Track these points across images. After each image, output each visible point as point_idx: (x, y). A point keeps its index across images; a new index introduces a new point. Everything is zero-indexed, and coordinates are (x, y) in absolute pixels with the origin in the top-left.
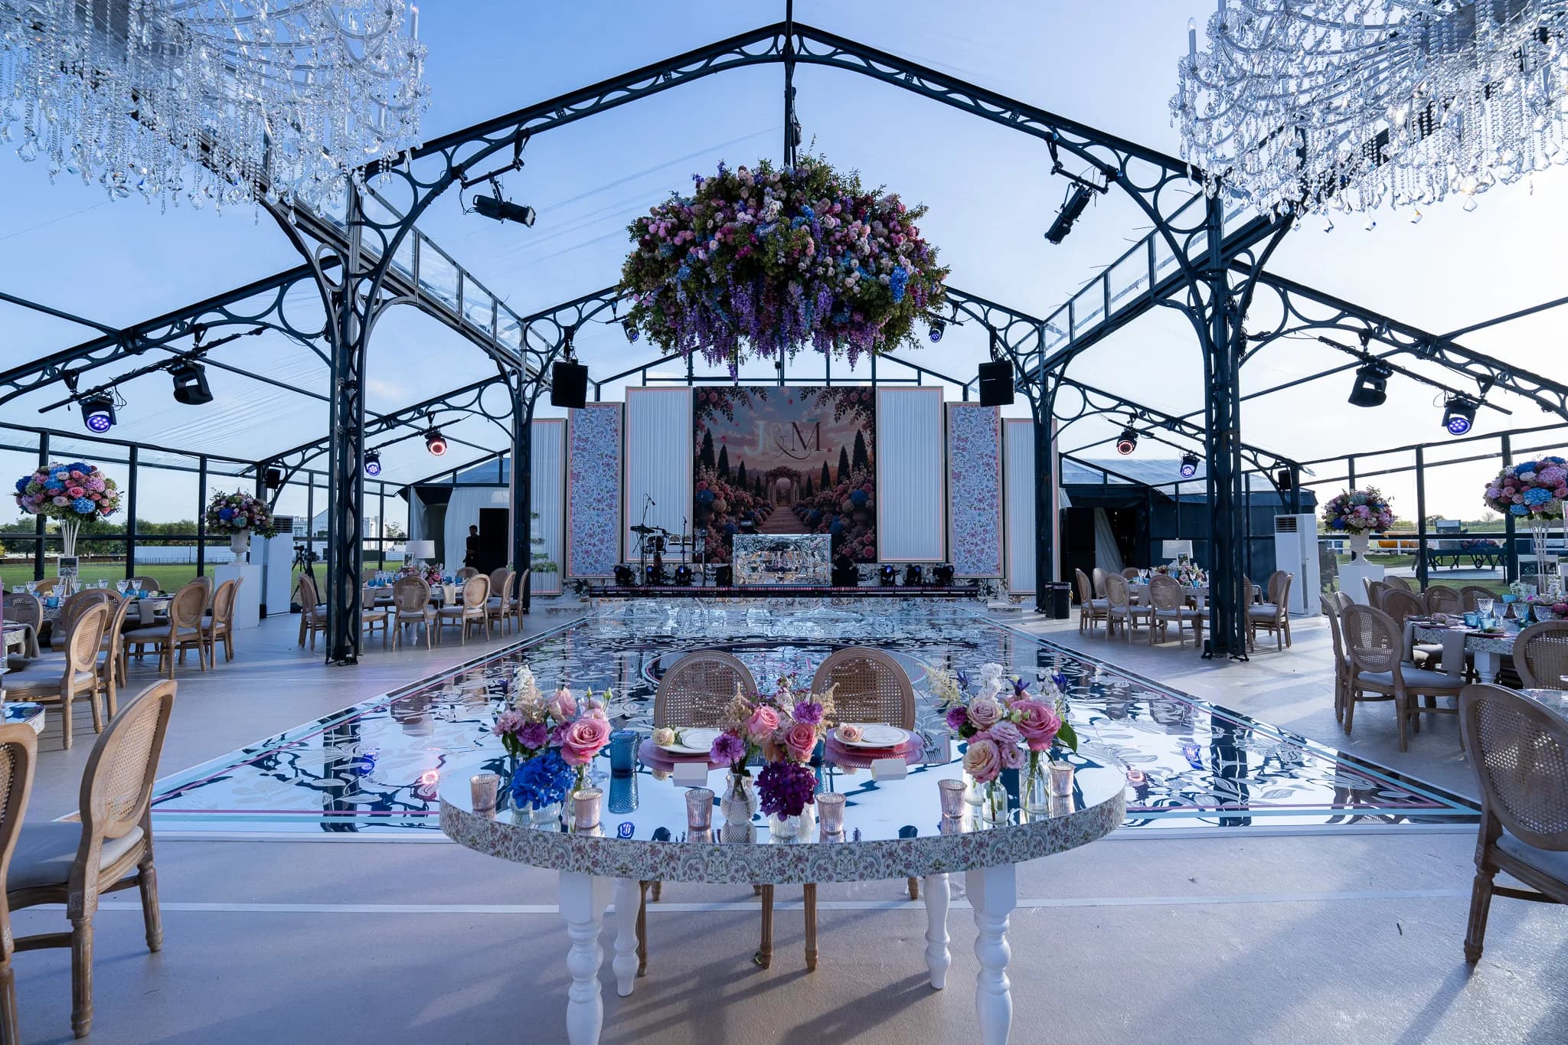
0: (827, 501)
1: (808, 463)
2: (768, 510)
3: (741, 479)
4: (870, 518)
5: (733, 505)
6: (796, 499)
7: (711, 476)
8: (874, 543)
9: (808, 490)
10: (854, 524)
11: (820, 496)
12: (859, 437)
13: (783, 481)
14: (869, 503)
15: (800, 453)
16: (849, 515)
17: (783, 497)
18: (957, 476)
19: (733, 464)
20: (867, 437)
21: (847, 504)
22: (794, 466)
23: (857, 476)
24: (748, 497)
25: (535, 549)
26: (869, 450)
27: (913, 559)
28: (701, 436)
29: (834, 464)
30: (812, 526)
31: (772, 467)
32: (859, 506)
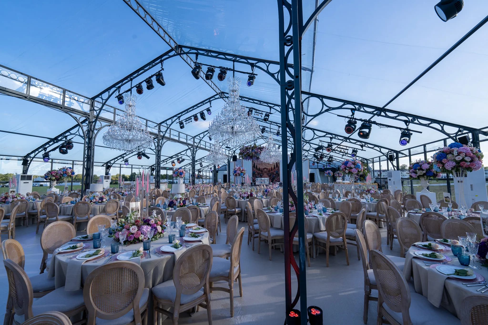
0: (272, 173)
1: (269, 167)
2: (263, 174)
3: (259, 169)
4: (279, 175)
5: (258, 174)
6: (267, 172)
7: (255, 169)
8: (279, 179)
9: (269, 171)
10: (276, 176)
11: (271, 172)
13: (265, 170)
14: (278, 173)
16: (275, 175)
17: (265, 172)
19: (258, 167)
21: (275, 173)
22: (267, 168)
23: (276, 169)
24: (260, 172)
25: (231, 180)
26: (278, 165)
28: (253, 163)
29: (273, 167)
30: (270, 176)
31: (264, 168)
32: (277, 173)
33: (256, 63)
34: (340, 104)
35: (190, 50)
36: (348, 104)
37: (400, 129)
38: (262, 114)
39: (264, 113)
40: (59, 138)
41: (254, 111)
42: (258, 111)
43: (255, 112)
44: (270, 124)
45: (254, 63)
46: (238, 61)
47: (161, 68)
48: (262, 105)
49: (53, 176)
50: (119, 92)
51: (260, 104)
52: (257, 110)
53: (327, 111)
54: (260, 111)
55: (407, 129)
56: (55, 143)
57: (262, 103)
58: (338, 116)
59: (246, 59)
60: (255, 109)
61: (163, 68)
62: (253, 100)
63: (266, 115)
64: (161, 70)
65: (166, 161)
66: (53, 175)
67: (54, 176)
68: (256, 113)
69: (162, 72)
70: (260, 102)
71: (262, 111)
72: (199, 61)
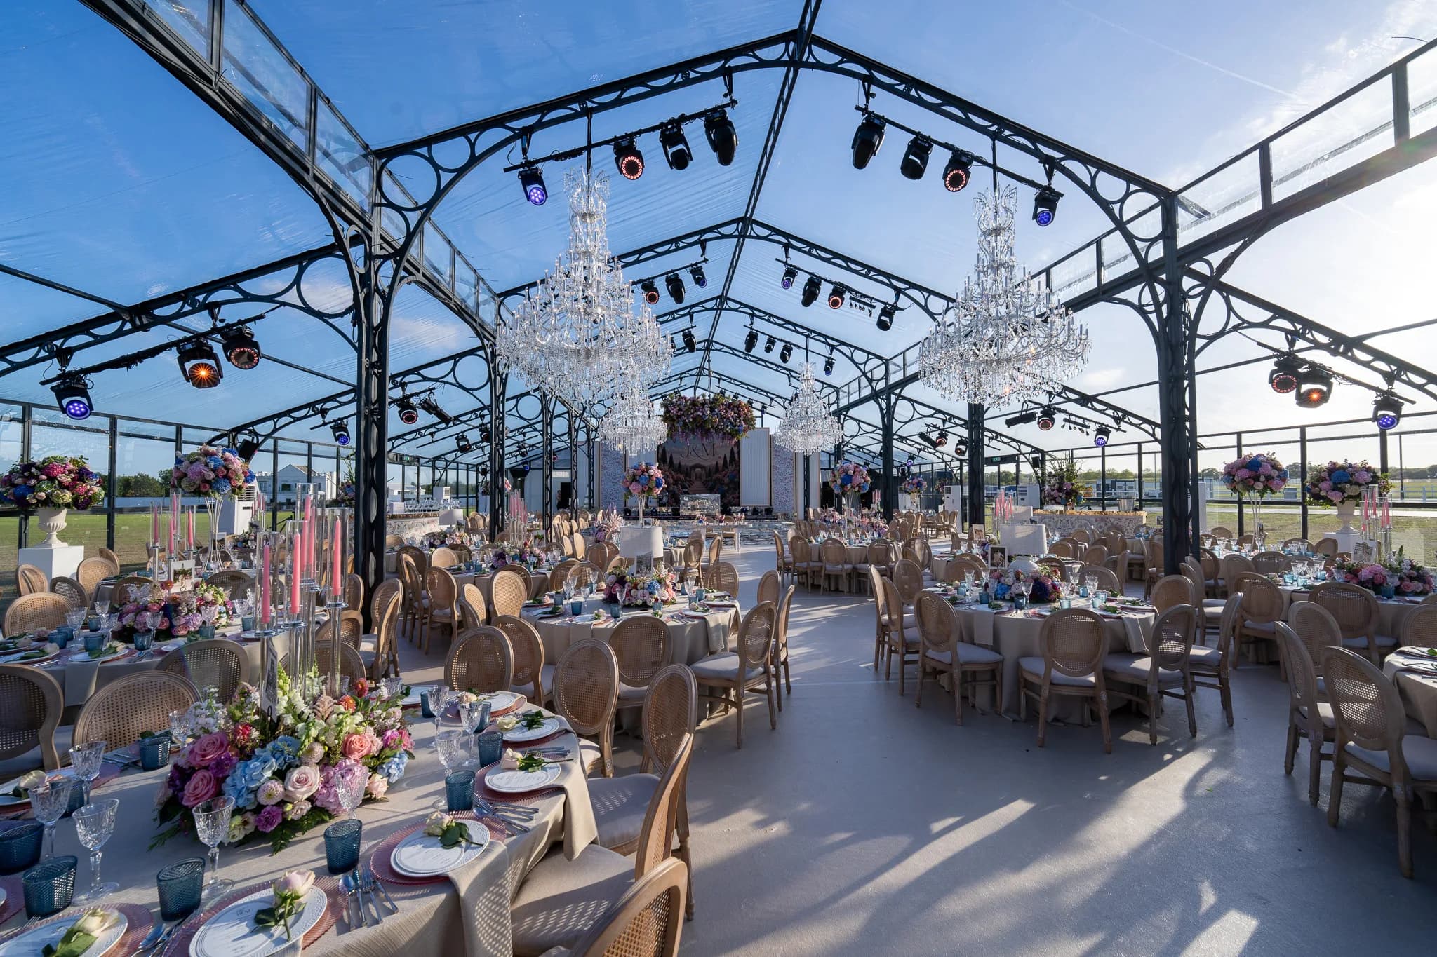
0: (718, 479)
1: (709, 462)
2: (691, 483)
3: (679, 469)
4: (737, 486)
5: (675, 481)
6: (704, 478)
7: (665, 467)
8: (739, 497)
9: (709, 474)
10: (729, 489)
11: (715, 477)
12: (732, 450)
13: (698, 470)
14: (736, 480)
15: (706, 457)
16: (728, 485)
17: (698, 477)
18: (776, 468)
19: (675, 462)
20: (735, 450)
21: (726, 480)
22: (702, 463)
23: (731, 468)
24: (682, 477)
26: (736, 456)
27: (756, 504)
28: (660, 450)
29: (721, 462)
30: (711, 491)
31: (692, 464)
32: (732, 481)
33: (1062, 159)
34: (1265, 315)
35: (841, 62)
36: (1281, 317)
37: (1377, 389)
38: (874, 307)
39: (880, 306)
40: (160, 312)
41: (847, 295)
42: (858, 297)
43: (851, 298)
44: (807, 336)
45: (1055, 159)
46: (1006, 141)
47: (725, 96)
48: (871, 278)
49: (62, 486)
50: (525, 151)
51: (866, 276)
52: (857, 292)
53: (1236, 328)
54: (866, 296)
55: (1390, 393)
56: (135, 329)
57: (872, 273)
58: (1259, 344)
59: (1033, 141)
60: (850, 290)
61: (734, 96)
62: (846, 259)
63: (885, 312)
64: (727, 105)
65: (432, 434)
66: (60, 483)
67: (67, 488)
68: (853, 302)
69: (730, 114)
70: (869, 271)
71: (872, 298)
72: (874, 106)
